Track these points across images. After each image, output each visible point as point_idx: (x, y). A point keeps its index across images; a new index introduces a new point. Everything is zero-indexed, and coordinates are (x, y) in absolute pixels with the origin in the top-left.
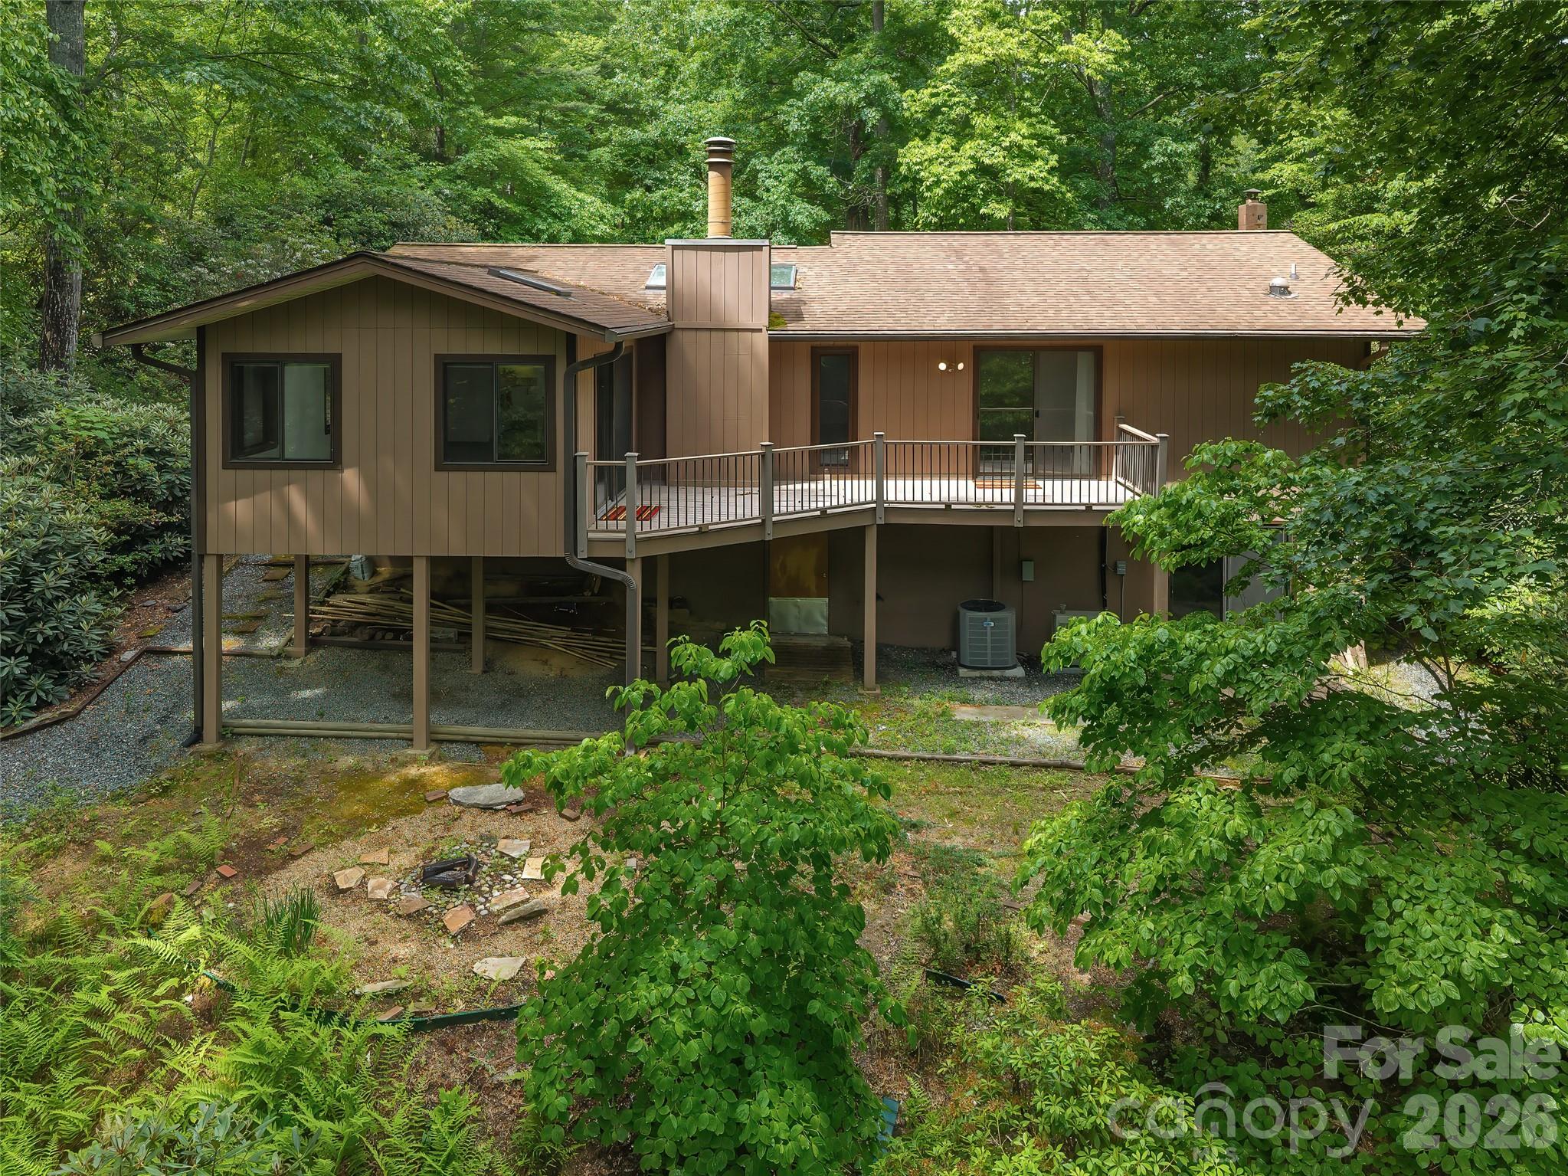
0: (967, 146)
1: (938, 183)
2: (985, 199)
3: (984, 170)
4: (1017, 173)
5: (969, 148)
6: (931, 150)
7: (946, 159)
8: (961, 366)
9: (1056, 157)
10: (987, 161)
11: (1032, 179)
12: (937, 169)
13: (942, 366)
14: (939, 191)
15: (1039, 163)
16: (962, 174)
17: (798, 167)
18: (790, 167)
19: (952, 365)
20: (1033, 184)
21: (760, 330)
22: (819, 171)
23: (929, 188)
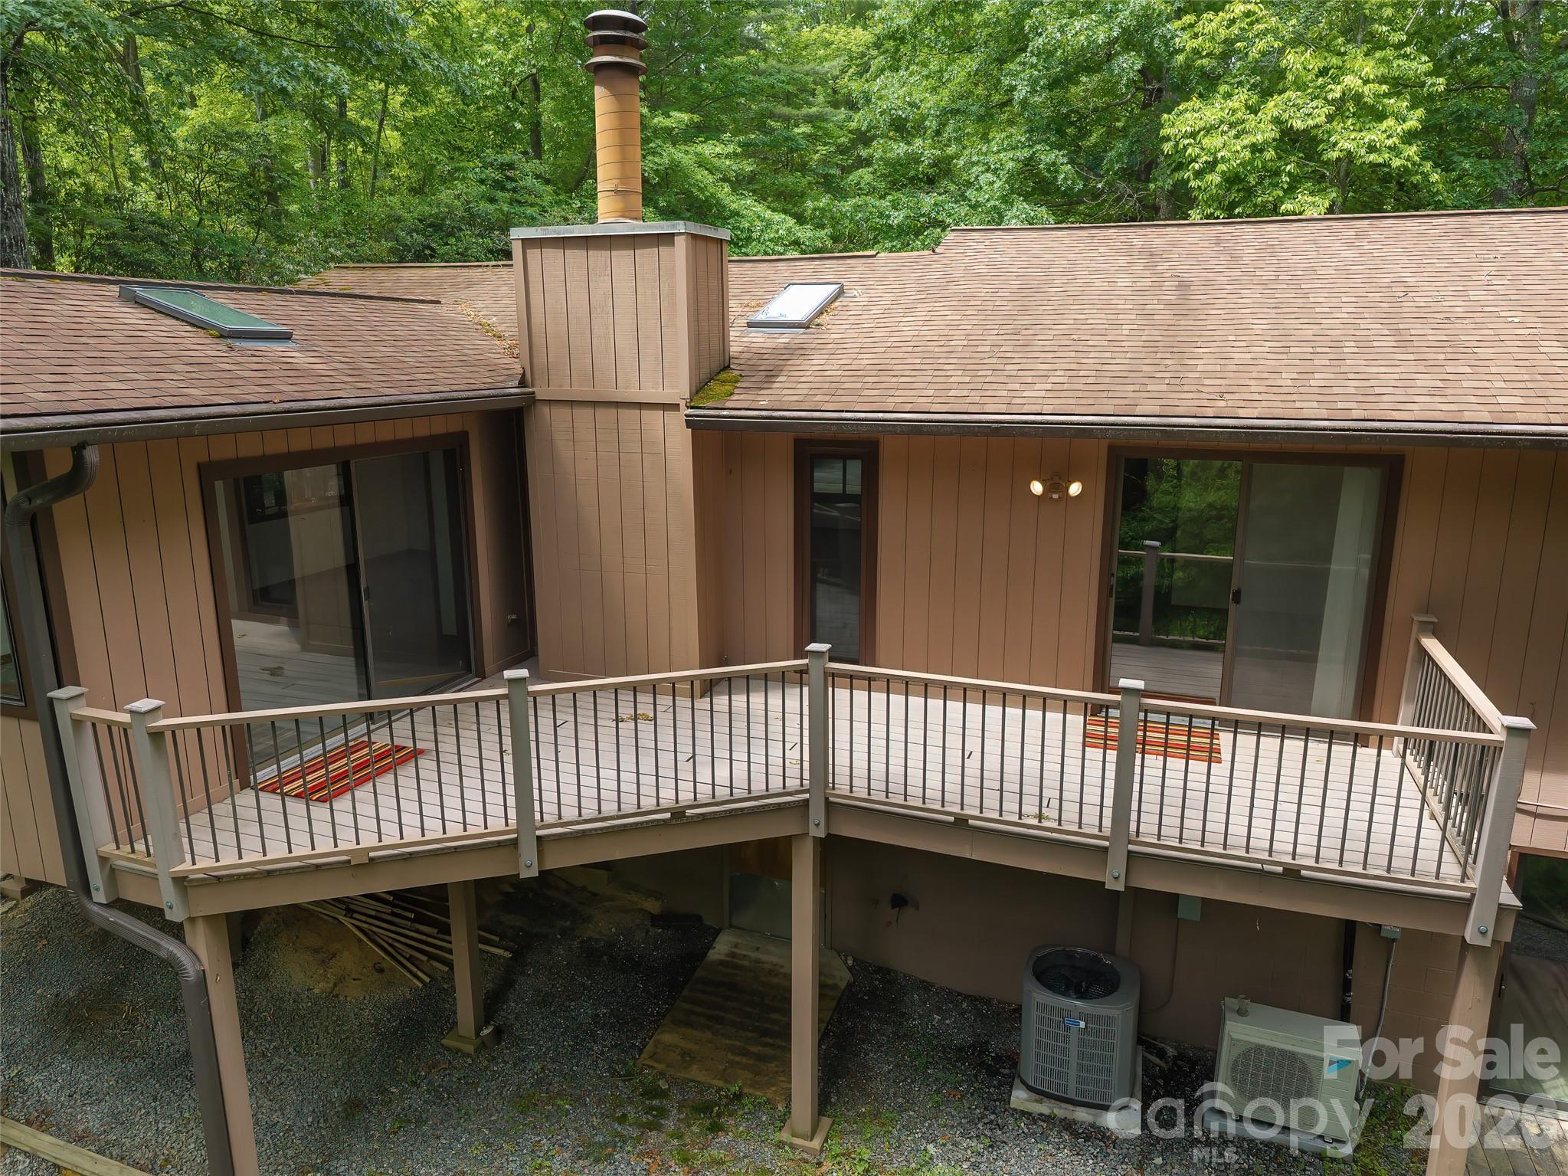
0: (1271, 104)
1: (1211, 166)
2: (1291, 190)
3: (1291, 140)
4: (1346, 140)
5: (1273, 107)
6: (1212, 113)
7: (1232, 125)
8: (1075, 489)
9: (1420, 112)
10: (1298, 125)
11: (1372, 148)
12: (1213, 142)
13: (1037, 488)
14: (1215, 178)
15: (1390, 122)
16: (1256, 149)
17: (1026, 153)
18: (1010, 154)
19: (1056, 484)
20: (1372, 157)
21: (675, 407)
22: (1048, 156)
23: (1199, 174)
